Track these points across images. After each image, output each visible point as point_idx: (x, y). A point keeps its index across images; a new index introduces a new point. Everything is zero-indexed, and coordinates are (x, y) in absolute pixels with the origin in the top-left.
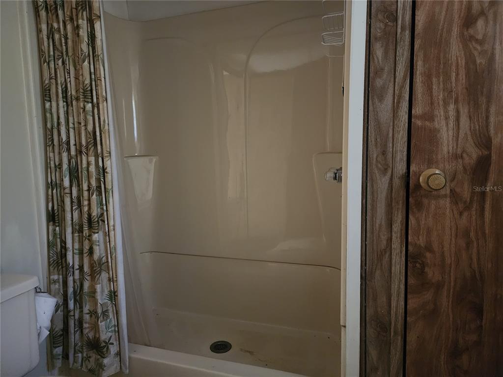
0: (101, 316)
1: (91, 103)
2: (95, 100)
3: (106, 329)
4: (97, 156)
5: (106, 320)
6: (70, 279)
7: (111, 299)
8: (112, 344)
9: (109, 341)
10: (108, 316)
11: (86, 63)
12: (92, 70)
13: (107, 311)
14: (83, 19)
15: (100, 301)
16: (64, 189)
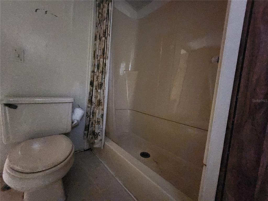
0: (97, 122)
1: (104, 37)
2: (106, 36)
3: (98, 128)
4: (104, 59)
5: (99, 125)
6: (92, 107)
7: (101, 117)
8: (100, 135)
9: (98, 134)
10: (100, 124)
11: (105, 21)
12: (107, 24)
13: (100, 122)
14: (106, 4)
15: (97, 117)
16: (95, 72)
